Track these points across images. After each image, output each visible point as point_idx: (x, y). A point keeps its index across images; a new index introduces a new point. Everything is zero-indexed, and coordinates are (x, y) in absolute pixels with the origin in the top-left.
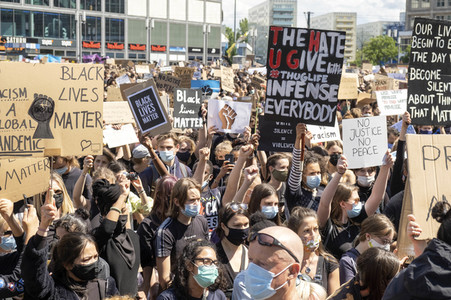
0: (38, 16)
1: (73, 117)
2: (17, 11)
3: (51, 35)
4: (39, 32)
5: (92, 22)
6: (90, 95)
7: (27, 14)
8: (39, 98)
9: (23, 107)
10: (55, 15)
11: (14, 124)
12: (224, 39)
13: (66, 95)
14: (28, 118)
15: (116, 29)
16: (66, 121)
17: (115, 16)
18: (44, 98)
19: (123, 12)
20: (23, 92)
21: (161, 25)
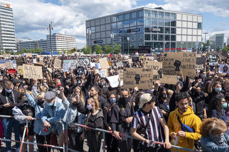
0: (155, 43)
1: (186, 66)
2: (150, 42)
3: (158, 47)
4: (155, 47)
5: (168, 44)
6: (191, 61)
7: (152, 43)
8: (176, 61)
9: (172, 63)
10: (159, 43)
11: (170, 67)
12: (202, 45)
13: (184, 60)
14: (173, 66)
15: (173, 45)
16: (184, 67)
17: (173, 41)
18: (178, 61)
19: (175, 40)
20: (173, 59)
21: (185, 43)
